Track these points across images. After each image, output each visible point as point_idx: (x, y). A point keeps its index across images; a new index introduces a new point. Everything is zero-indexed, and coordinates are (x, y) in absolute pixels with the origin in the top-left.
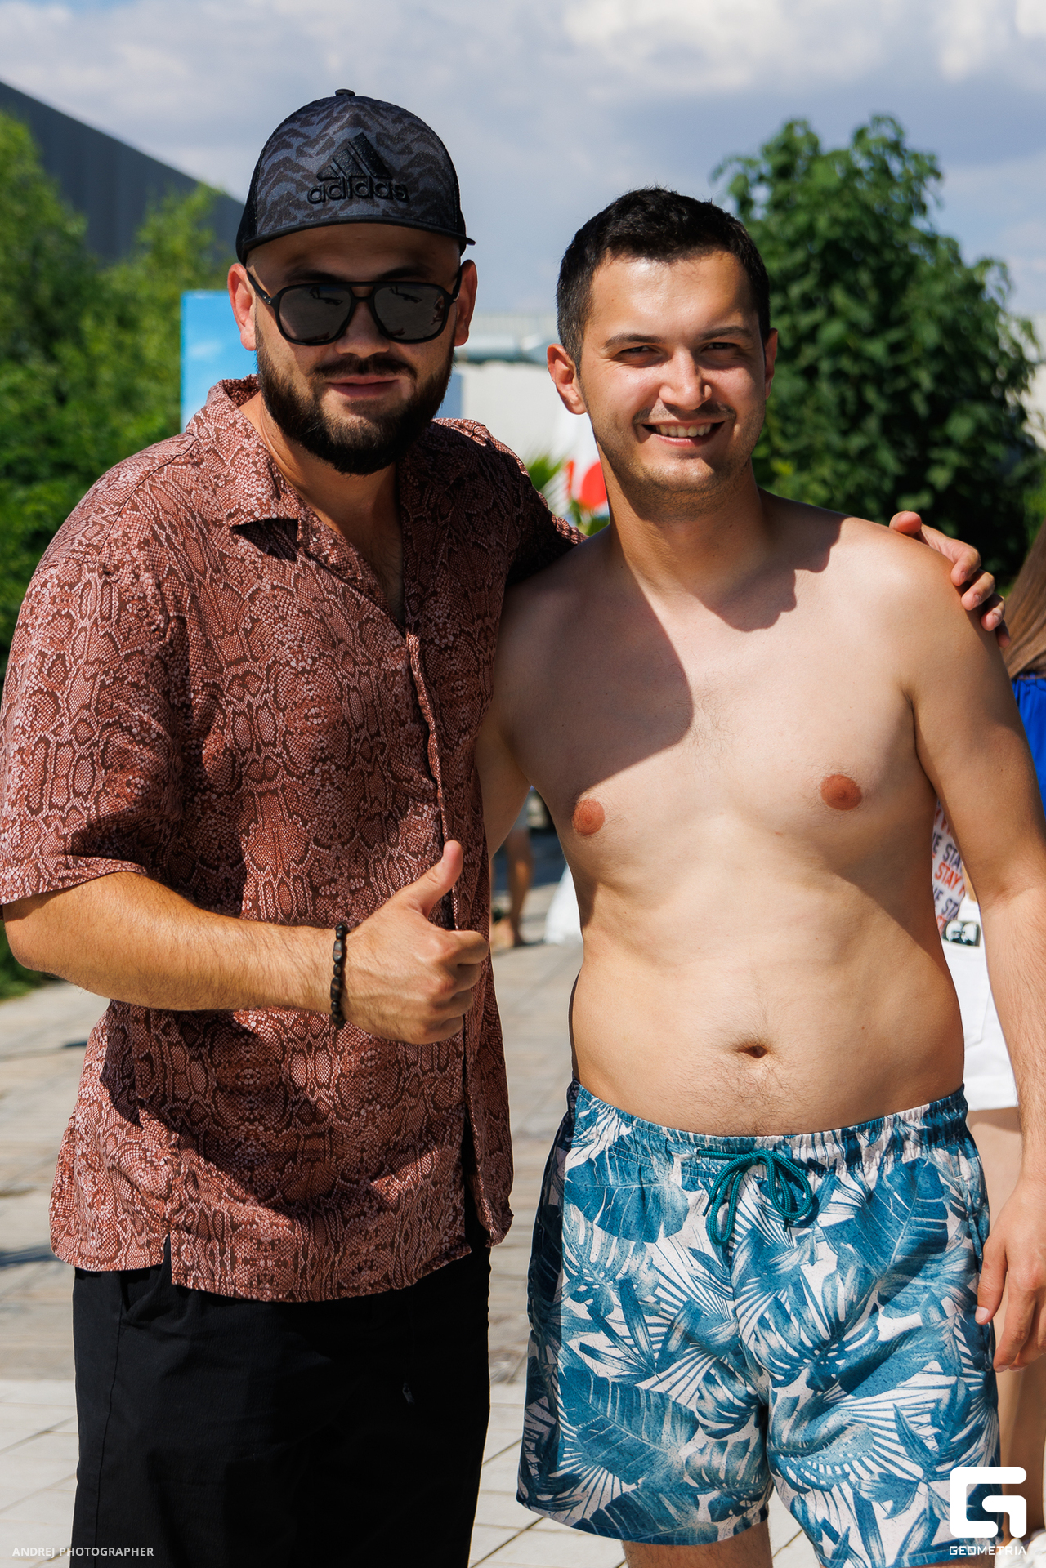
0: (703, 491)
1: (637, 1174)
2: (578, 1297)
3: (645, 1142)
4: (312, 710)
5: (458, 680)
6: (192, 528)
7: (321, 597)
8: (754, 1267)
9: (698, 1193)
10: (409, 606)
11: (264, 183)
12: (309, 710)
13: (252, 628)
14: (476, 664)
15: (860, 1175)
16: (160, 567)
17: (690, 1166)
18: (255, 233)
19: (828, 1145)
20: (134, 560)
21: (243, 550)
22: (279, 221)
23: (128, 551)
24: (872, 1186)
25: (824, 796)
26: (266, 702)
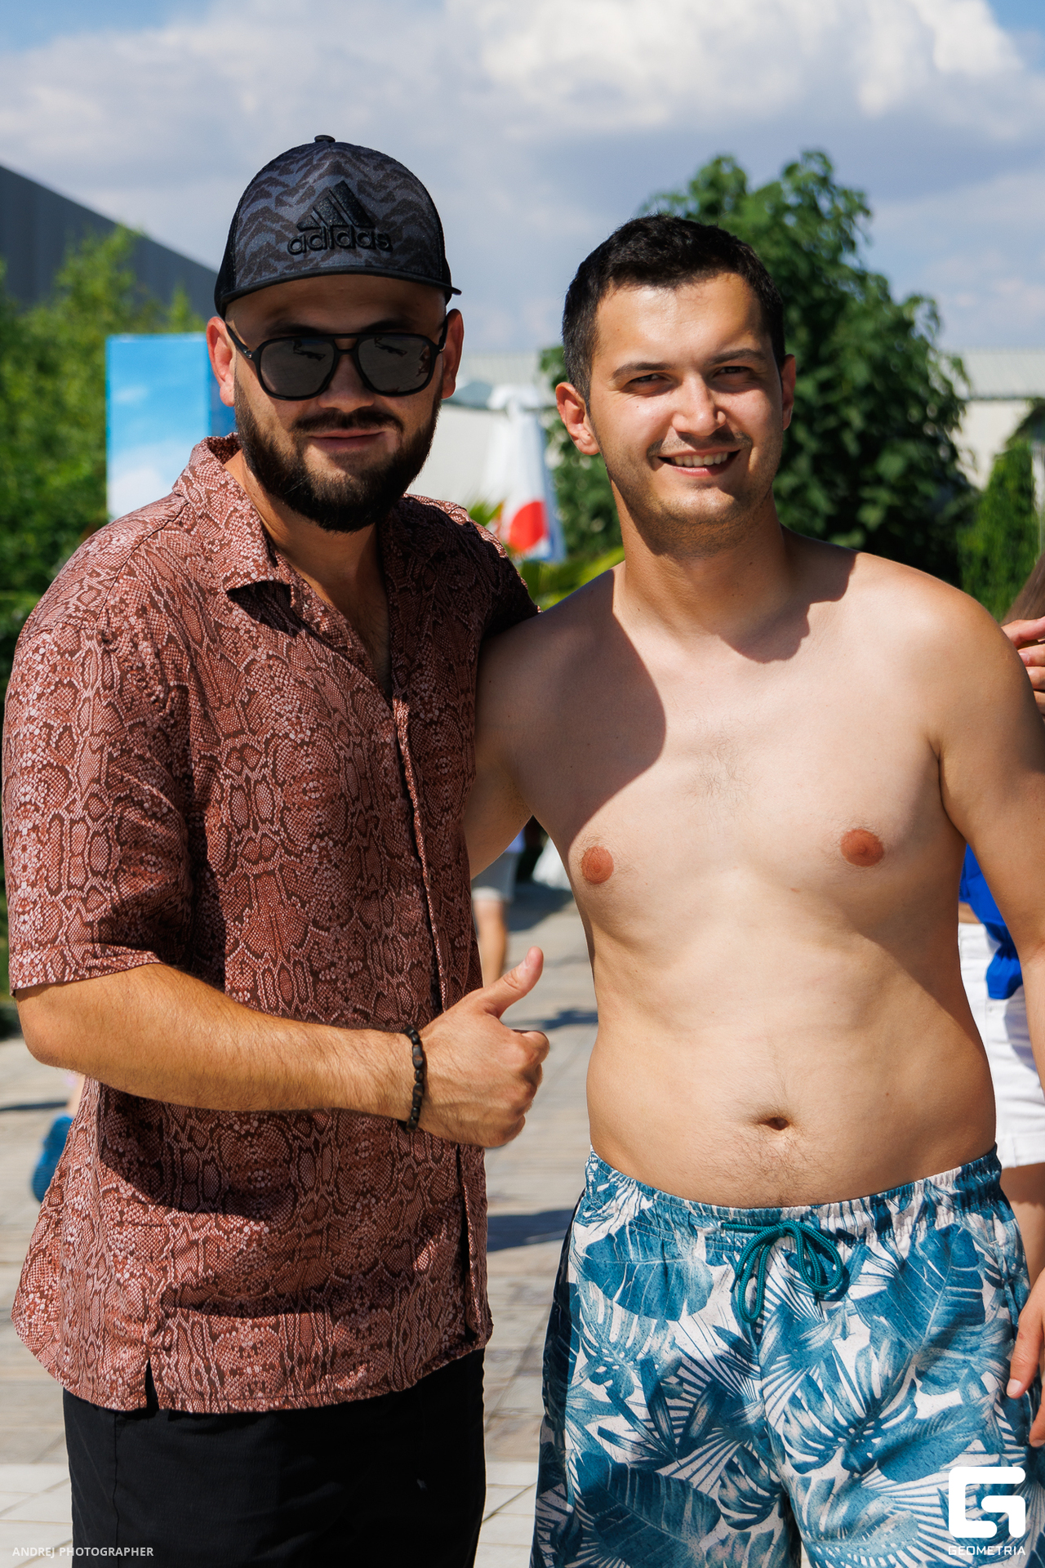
0: (723, 522)
1: (659, 1249)
2: (597, 1379)
3: (667, 1216)
4: (311, 784)
5: (442, 757)
6: (189, 596)
7: (313, 666)
8: (785, 1344)
9: (722, 1269)
10: (397, 678)
11: (243, 234)
12: (307, 784)
13: (250, 700)
14: (460, 740)
15: (892, 1244)
16: (159, 634)
17: (714, 1240)
18: (233, 285)
19: (857, 1213)
20: (132, 628)
21: (237, 619)
22: (259, 272)
23: (126, 618)
24: (905, 1254)
25: (844, 851)
26: (264, 777)
